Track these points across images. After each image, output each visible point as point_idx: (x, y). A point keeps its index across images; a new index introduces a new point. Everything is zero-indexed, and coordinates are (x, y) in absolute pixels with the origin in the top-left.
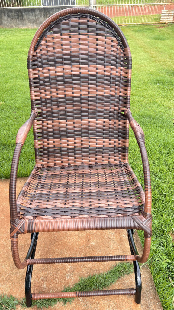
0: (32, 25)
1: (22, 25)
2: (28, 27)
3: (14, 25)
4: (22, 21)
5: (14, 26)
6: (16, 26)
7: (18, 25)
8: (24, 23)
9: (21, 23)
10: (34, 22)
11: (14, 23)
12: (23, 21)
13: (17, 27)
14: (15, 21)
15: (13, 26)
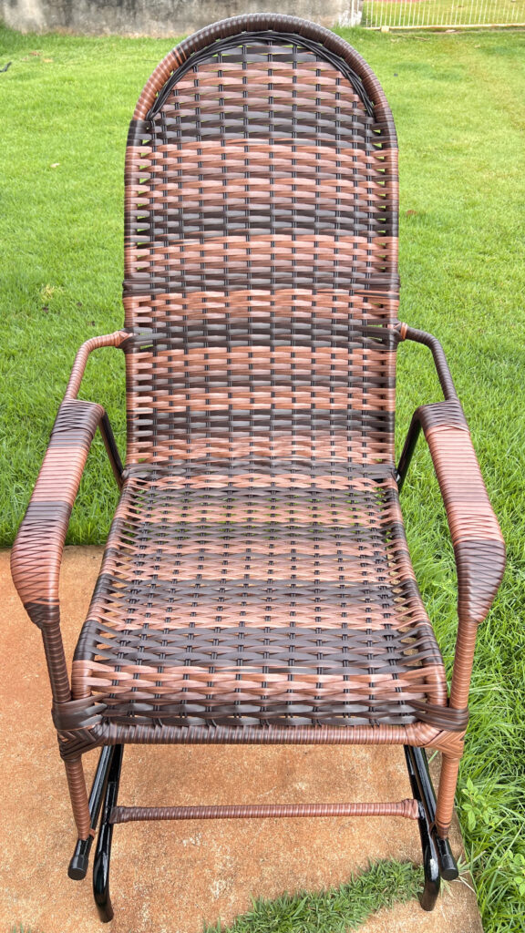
0: (164, 27)
1: (132, 25)
2: (149, 33)
3: (106, 26)
4: (132, 13)
5: (107, 29)
6: (112, 30)
7: (119, 25)
8: (138, 20)
9: (129, 20)
10: (168, 15)
11: (106, 21)
12: (135, 13)
13: (115, 33)
14: (110, 14)
15: (104, 29)
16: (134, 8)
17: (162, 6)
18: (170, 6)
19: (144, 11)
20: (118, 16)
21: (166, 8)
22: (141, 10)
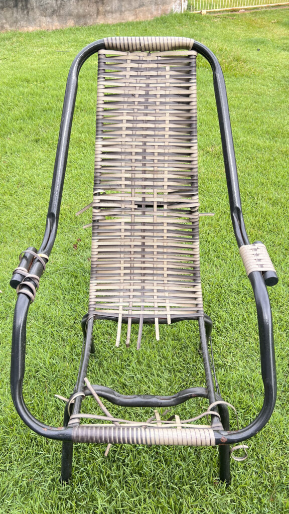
5: (7, 26)
6: (11, 26)
7: (16, 22)
9: (24, 17)
11: (6, 19)
13: (13, 29)
14: (8, 14)
15: (5, 26)
16: (27, 8)
17: (49, 5)
18: (54, 5)
19: (35, 10)
20: (15, 15)
21: (52, 7)
22: (33, 9)
